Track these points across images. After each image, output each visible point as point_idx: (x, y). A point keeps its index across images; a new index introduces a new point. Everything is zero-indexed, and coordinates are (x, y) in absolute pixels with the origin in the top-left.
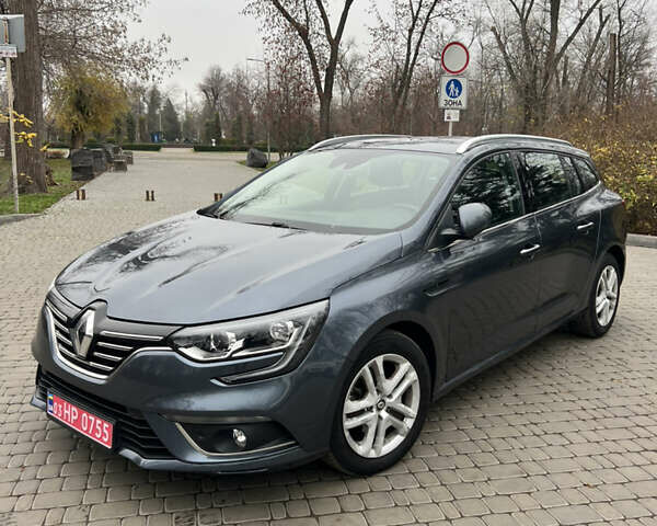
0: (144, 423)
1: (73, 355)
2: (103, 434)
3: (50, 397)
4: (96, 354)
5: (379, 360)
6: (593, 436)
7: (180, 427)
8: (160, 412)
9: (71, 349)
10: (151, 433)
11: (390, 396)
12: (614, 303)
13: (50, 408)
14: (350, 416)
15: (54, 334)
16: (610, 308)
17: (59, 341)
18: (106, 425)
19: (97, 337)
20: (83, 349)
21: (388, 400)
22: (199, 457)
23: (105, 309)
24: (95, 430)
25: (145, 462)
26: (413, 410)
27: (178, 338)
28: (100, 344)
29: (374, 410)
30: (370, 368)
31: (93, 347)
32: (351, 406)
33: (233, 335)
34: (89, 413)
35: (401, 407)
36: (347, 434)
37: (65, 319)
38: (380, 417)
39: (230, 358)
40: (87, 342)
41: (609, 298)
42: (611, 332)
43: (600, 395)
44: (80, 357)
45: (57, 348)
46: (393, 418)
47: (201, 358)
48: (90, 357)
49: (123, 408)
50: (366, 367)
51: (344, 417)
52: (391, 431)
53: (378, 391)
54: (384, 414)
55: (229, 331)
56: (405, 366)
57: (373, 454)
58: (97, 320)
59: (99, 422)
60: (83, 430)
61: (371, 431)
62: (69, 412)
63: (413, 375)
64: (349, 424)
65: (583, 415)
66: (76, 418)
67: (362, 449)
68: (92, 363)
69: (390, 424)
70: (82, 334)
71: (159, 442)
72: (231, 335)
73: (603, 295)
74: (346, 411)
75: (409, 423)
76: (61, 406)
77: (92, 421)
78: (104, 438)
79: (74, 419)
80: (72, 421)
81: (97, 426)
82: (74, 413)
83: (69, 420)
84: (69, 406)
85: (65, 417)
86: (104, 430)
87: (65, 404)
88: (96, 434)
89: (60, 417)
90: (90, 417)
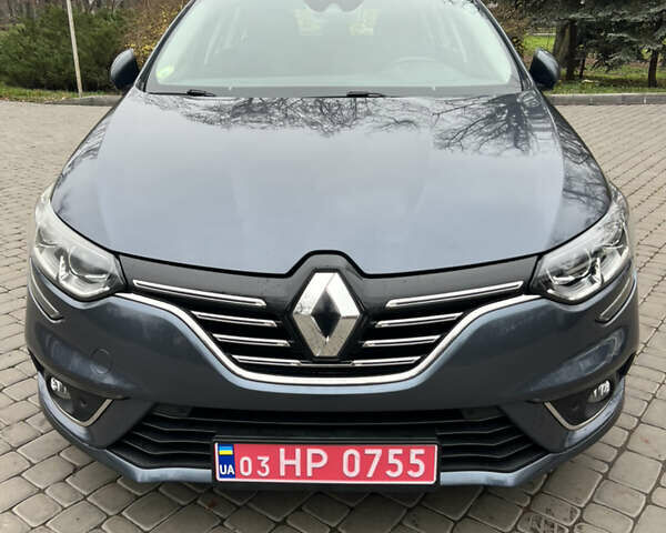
2: (410, 468)
4: (370, 343)
7: (550, 406)
17: (228, 349)
18: (414, 452)
24: (384, 464)
28: (385, 322)
34: (373, 444)
37: (257, 303)
45: (227, 362)
48: (353, 349)
49: (456, 413)
59: (396, 452)
60: (348, 477)
62: (297, 460)
66: (321, 464)
68: (358, 363)
76: (266, 459)
77: (374, 455)
78: (411, 473)
79: (314, 469)
80: (309, 473)
81: (391, 460)
82: (317, 458)
83: (298, 473)
84: (298, 451)
85: (283, 473)
86: (413, 460)
87: (282, 450)
88: (389, 473)
89: (264, 477)
90: (368, 452)
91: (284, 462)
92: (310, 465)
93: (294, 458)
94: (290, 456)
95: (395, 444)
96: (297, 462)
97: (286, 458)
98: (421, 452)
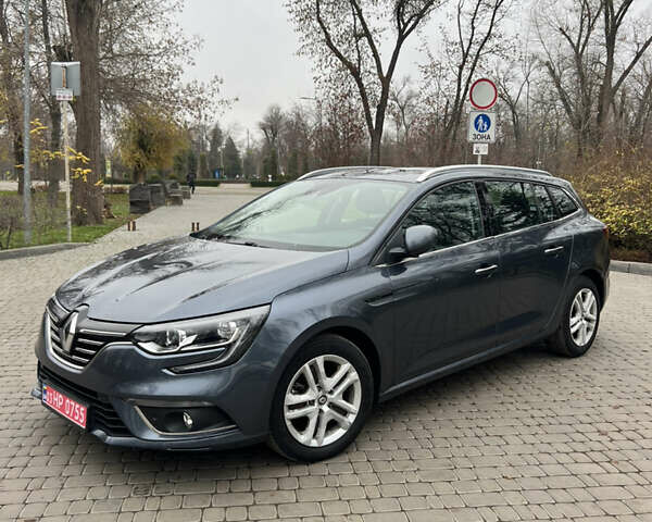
0: (110, 406)
1: (61, 350)
2: (80, 417)
3: (45, 387)
4: (77, 349)
5: (320, 360)
6: (531, 439)
7: (138, 409)
8: (123, 397)
9: (60, 345)
10: (115, 414)
11: (331, 392)
12: (593, 325)
13: (45, 397)
14: (292, 407)
15: (49, 333)
16: (588, 329)
17: (53, 340)
18: (82, 409)
19: (78, 335)
20: (67, 345)
21: (329, 396)
22: (153, 435)
23: (86, 311)
24: (75, 414)
25: (111, 439)
26: (354, 407)
27: (139, 334)
28: (81, 340)
29: (316, 404)
30: (311, 367)
31: (75, 343)
32: (292, 398)
33: (184, 333)
34: (71, 399)
35: (342, 403)
36: (288, 423)
37: (56, 321)
38: (321, 411)
39: (179, 352)
40: (70, 338)
41: (588, 320)
42: (590, 353)
43: (553, 406)
44: (65, 352)
45: (51, 345)
46: (336, 413)
47: (155, 351)
48: (73, 352)
49: (95, 394)
50: (307, 365)
51: (285, 408)
52: (332, 425)
53: (320, 388)
54: (325, 408)
55: (180, 328)
56: (346, 366)
57: (314, 443)
58: (79, 321)
59: (77, 406)
60: (66, 414)
61: (312, 423)
62: (57, 399)
63: (354, 375)
64: (290, 415)
65: (529, 421)
66: (61, 404)
67: (303, 438)
68: (74, 357)
69: (331, 418)
70: (67, 332)
71: (122, 423)
72: (181, 333)
73: (578, 316)
74: (287, 403)
75: (351, 418)
76: (51, 395)
77: (73, 406)
78: (80, 420)
80: (59, 407)
81: (76, 410)
82: (61, 400)
84: (57, 394)
85: (54, 404)
86: (81, 413)
87: (54, 392)
88: (75, 417)
89: (51, 404)
97: (55, 396)
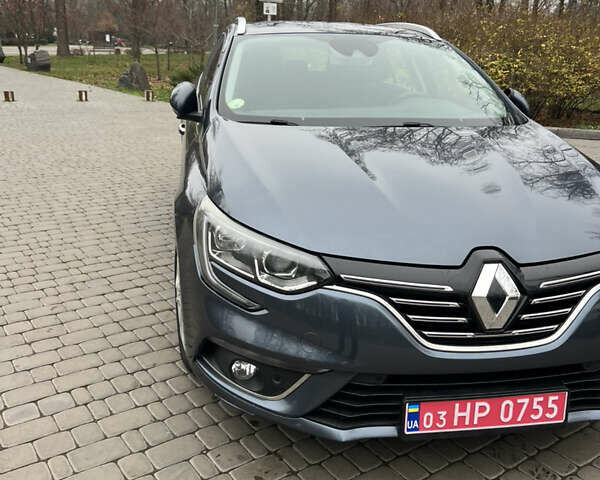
1: (470, 335)
2: (547, 411)
24: (531, 410)
28: (538, 300)
48: (515, 322)
59: (539, 399)
66: (484, 414)
68: (516, 332)
76: (444, 413)
77: (523, 404)
78: (548, 415)
79: (479, 418)
80: (475, 422)
81: (535, 406)
82: (482, 409)
83: (467, 423)
84: (469, 405)
85: (455, 424)
86: (550, 405)
87: (457, 405)
88: (533, 416)
89: (442, 428)
90: (519, 401)
91: (457, 414)
92: (477, 415)
93: (465, 411)
94: (462, 409)
95: (537, 393)
96: (467, 414)
97: (460, 411)
98: (556, 398)
